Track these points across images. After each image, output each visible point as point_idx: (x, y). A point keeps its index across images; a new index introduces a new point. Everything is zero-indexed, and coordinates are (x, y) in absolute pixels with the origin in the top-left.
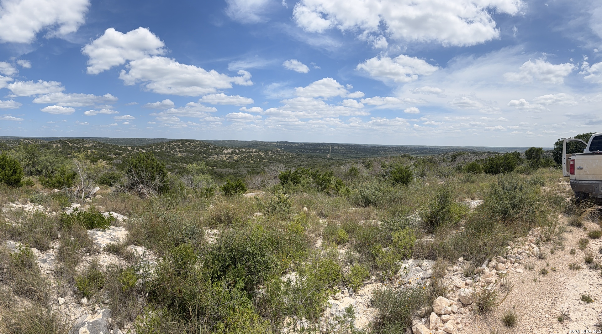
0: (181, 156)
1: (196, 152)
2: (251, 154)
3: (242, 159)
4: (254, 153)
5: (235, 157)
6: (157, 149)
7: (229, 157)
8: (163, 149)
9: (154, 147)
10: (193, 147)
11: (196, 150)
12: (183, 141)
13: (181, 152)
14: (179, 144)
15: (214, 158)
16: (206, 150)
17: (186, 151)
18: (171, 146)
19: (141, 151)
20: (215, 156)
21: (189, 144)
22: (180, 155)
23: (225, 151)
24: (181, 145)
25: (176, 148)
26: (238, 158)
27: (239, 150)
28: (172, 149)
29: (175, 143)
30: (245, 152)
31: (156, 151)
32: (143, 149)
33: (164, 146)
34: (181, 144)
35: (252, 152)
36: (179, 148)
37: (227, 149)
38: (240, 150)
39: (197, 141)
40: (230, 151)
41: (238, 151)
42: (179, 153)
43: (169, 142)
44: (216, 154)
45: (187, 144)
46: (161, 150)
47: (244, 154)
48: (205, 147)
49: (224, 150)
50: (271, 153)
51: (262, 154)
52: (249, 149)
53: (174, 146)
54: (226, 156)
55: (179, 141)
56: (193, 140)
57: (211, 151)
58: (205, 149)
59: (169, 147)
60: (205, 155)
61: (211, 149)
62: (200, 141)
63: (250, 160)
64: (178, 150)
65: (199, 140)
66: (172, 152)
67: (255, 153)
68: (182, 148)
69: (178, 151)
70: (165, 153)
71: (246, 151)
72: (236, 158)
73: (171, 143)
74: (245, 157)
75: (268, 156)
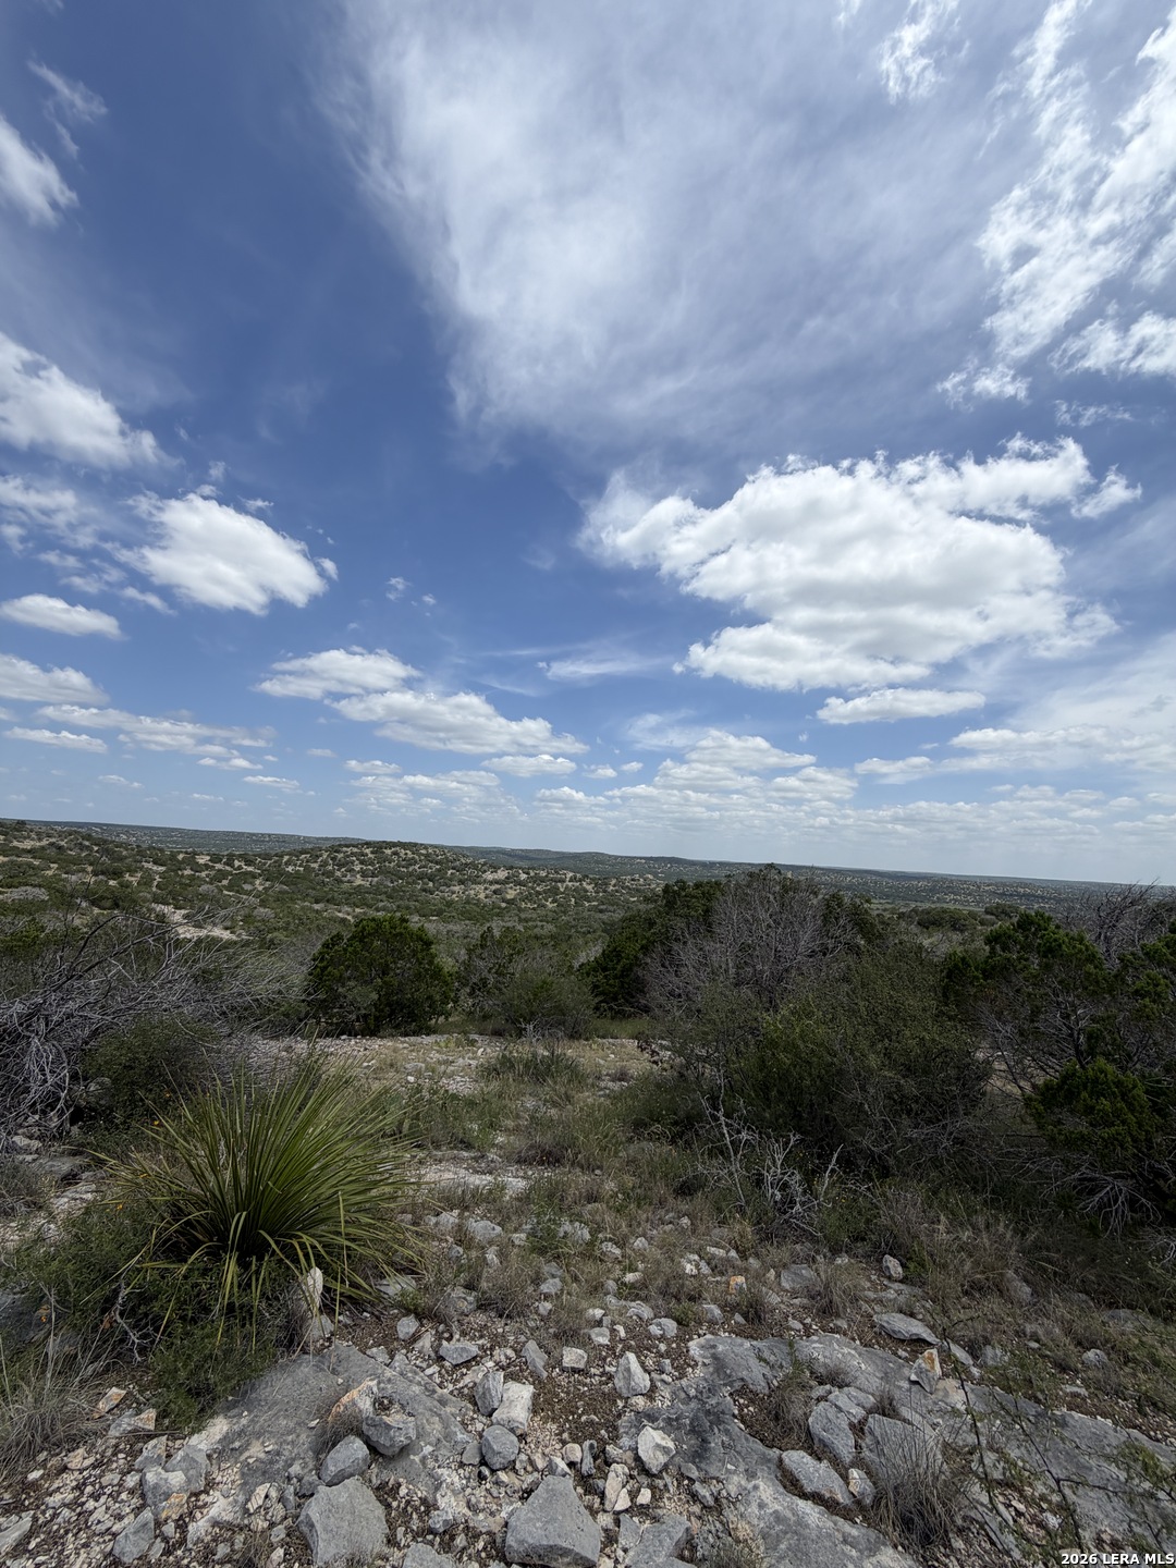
0: (360, 885)
1: (411, 874)
2: (559, 884)
3: (527, 898)
4: (567, 883)
5: (510, 891)
6: (295, 865)
7: (495, 892)
8: (313, 865)
9: (286, 858)
10: (403, 860)
11: (411, 869)
12: (378, 847)
13: (364, 875)
14: (368, 851)
15: (453, 893)
16: (439, 870)
17: (382, 871)
18: (340, 856)
19: (240, 868)
20: (456, 888)
21: (395, 853)
22: (359, 881)
23: (489, 876)
24: (370, 855)
25: (353, 862)
26: (518, 894)
27: (528, 873)
28: (341, 865)
29: (355, 850)
30: (543, 880)
31: (290, 869)
32: (248, 863)
33: (318, 857)
34: (372, 853)
35: (563, 881)
36: (362, 863)
37: (495, 869)
38: (532, 874)
39: (426, 847)
40: (502, 874)
41: (523, 877)
42: (358, 876)
43: (340, 845)
44: (461, 882)
45: (388, 852)
46: (307, 868)
47: (538, 885)
48: (437, 863)
49: (485, 871)
50: (614, 886)
51: (589, 888)
52: (557, 873)
53: (348, 856)
54: (486, 889)
55: (368, 844)
56: (415, 845)
57: (452, 874)
58: (438, 867)
59: (334, 859)
60: (431, 884)
61: (453, 868)
62: (436, 847)
63: (550, 900)
64: (357, 868)
65: (431, 846)
66: (338, 874)
67: (570, 884)
68: (372, 864)
69: (358, 872)
70: (317, 875)
71: (546, 876)
72: (511, 894)
73: (345, 849)
74: (538, 893)
75: (605, 891)
